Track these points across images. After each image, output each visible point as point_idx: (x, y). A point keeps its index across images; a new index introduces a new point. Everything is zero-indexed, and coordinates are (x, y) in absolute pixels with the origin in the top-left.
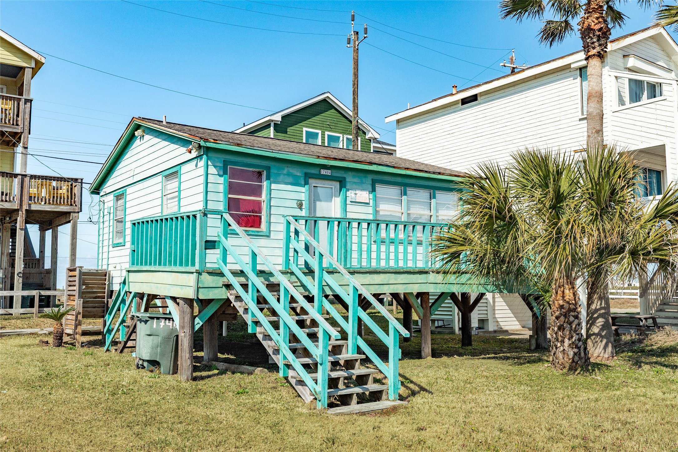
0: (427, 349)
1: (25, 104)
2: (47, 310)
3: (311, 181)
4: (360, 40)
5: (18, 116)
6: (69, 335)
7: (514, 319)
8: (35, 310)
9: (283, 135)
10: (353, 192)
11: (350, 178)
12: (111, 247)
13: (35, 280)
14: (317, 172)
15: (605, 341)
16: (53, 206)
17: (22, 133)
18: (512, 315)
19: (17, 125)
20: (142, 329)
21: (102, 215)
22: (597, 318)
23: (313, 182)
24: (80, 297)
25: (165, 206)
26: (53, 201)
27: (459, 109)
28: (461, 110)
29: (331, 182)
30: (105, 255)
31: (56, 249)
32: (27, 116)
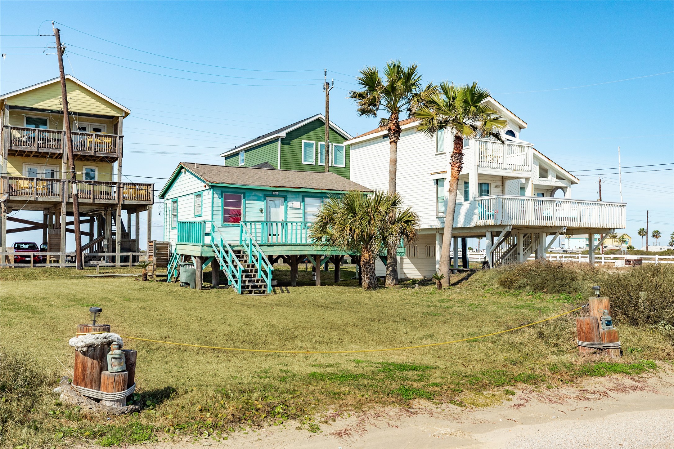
0: (318, 282)
1: (120, 139)
2: (136, 264)
3: (267, 198)
4: (330, 88)
5: (115, 147)
6: (149, 276)
7: (418, 272)
8: (130, 264)
9: (287, 146)
10: (291, 203)
11: (289, 196)
12: (170, 229)
13: (127, 245)
14: (271, 194)
15: (392, 278)
16: (137, 201)
17: (118, 157)
18: (416, 270)
19: (115, 152)
20: (182, 269)
21: (165, 211)
22: (389, 267)
23: (269, 199)
24: (155, 256)
25: (196, 211)
26: (137, 198)
27: (381, 140)
28: (383, 141)
29: (279, 198)
30: (168, 233)
31: (139, 227)
32: (121, 147)
